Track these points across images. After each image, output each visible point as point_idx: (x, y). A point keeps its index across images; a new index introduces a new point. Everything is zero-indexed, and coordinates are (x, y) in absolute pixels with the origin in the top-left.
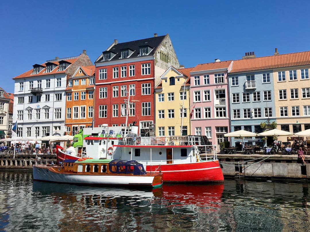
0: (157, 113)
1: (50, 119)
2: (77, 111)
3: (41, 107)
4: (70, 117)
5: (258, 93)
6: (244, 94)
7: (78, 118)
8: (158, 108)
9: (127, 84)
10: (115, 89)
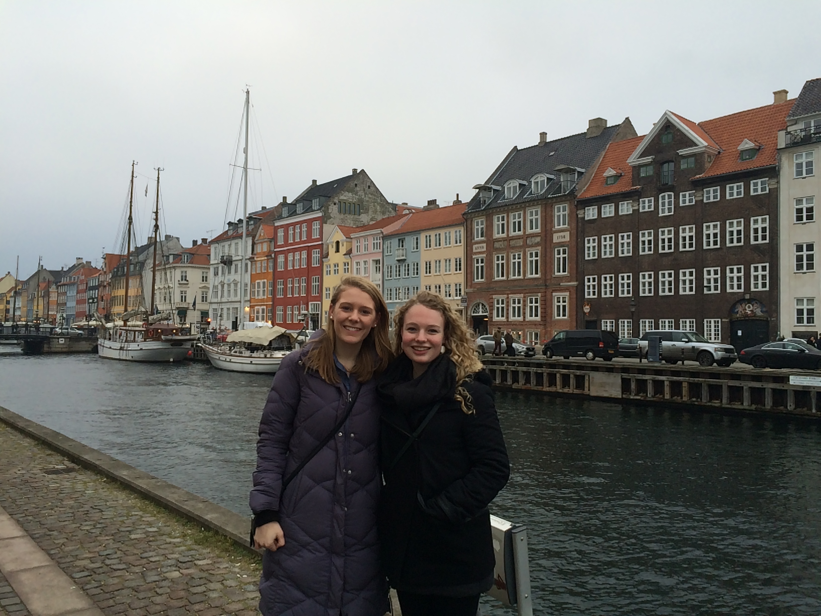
0: (324, 292)
1: (238, 299)
3: (231, 281)
5: (408, 265)
6: (396, 266)
7: (260, 298)
8: (326, 285)
9: (300, 249)
10: (290, 258)
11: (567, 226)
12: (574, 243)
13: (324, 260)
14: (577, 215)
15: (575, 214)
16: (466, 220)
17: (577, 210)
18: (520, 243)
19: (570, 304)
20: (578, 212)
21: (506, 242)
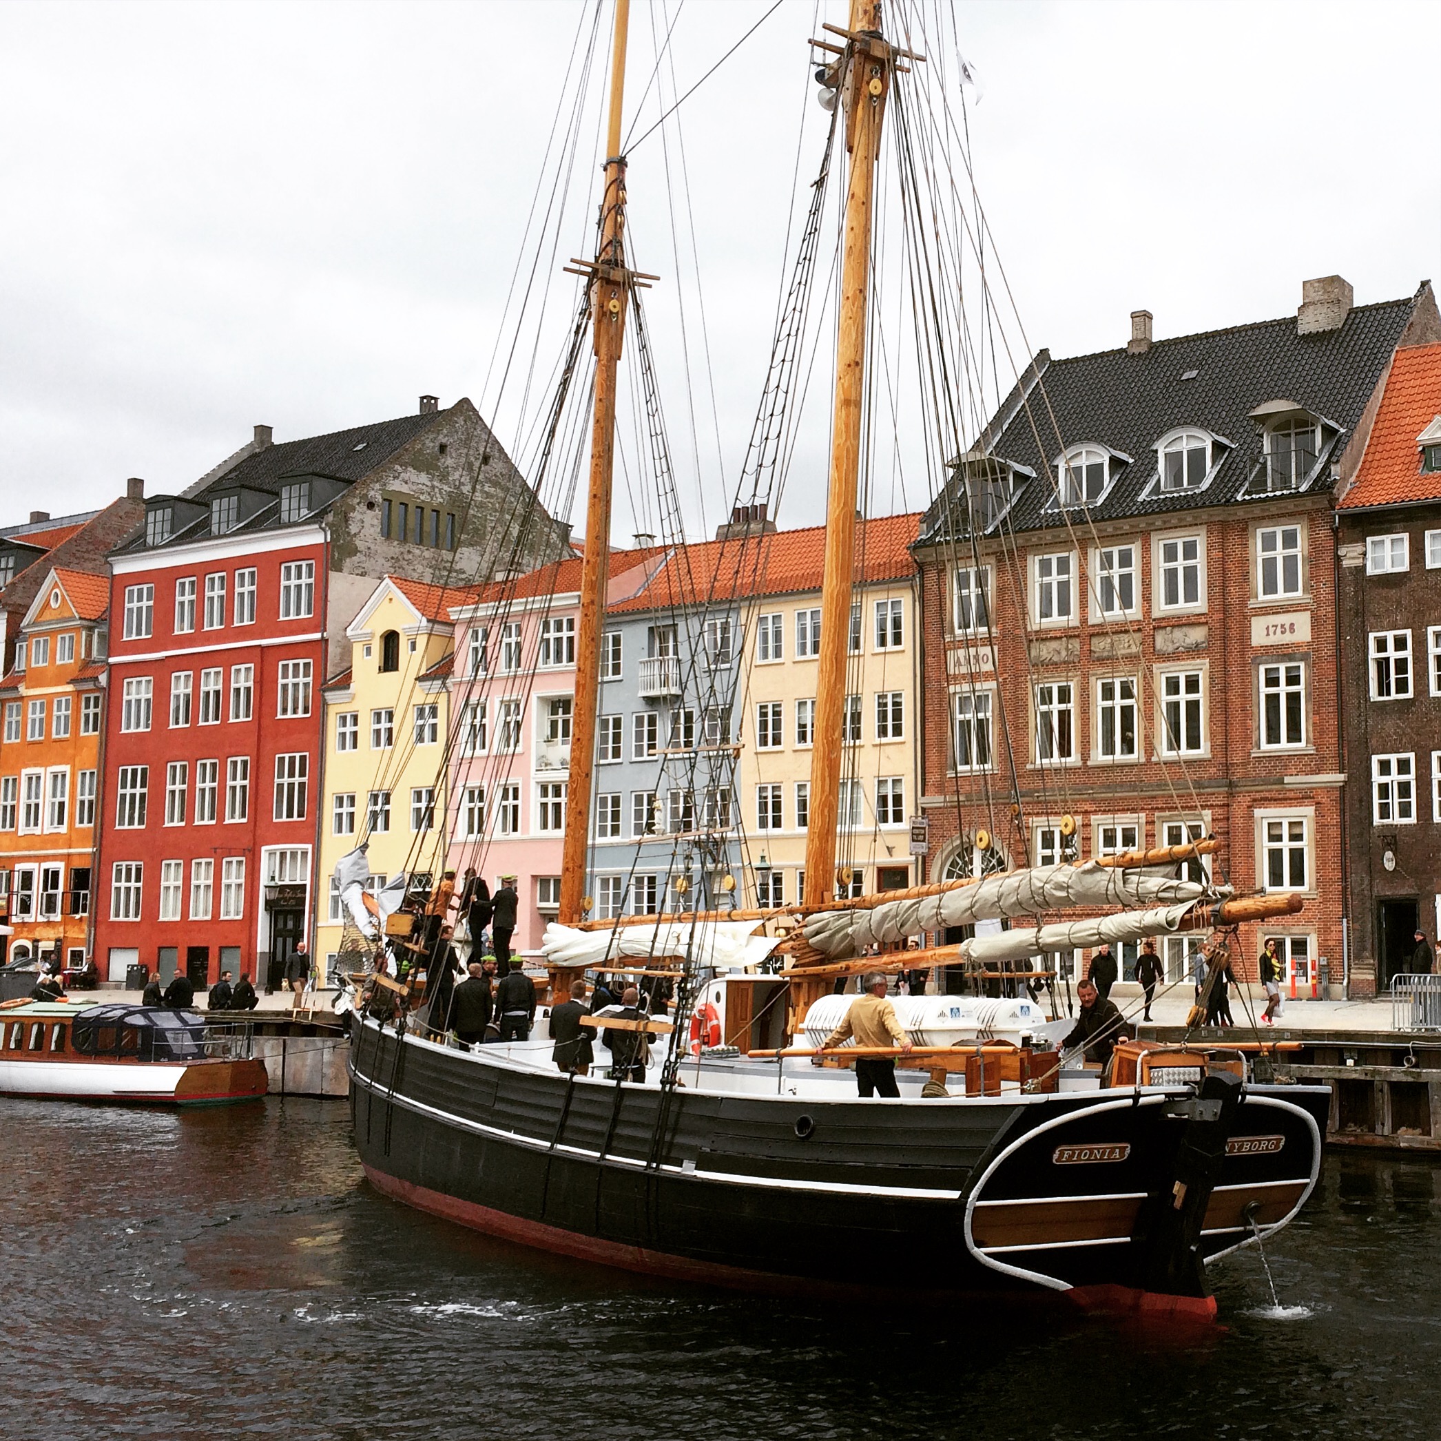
0: (330, 810)
2: (37, 797)
4: (12, 826)
5: (689, 715)
6: (639, 721)
7: (37, 831)
8: (332, 786)
9: (226, 660)
10: (180, 687)
11: (1300, 593)
12: (1328, 650)
13: (329, 696)
14: (1338, 559)
15: (1328, 558)
16: (921, 568)
17: (1338, 542)
18: (1129, 645)
19: (1320, 844)
20: (1341, 552)
21: (1075, 644)
